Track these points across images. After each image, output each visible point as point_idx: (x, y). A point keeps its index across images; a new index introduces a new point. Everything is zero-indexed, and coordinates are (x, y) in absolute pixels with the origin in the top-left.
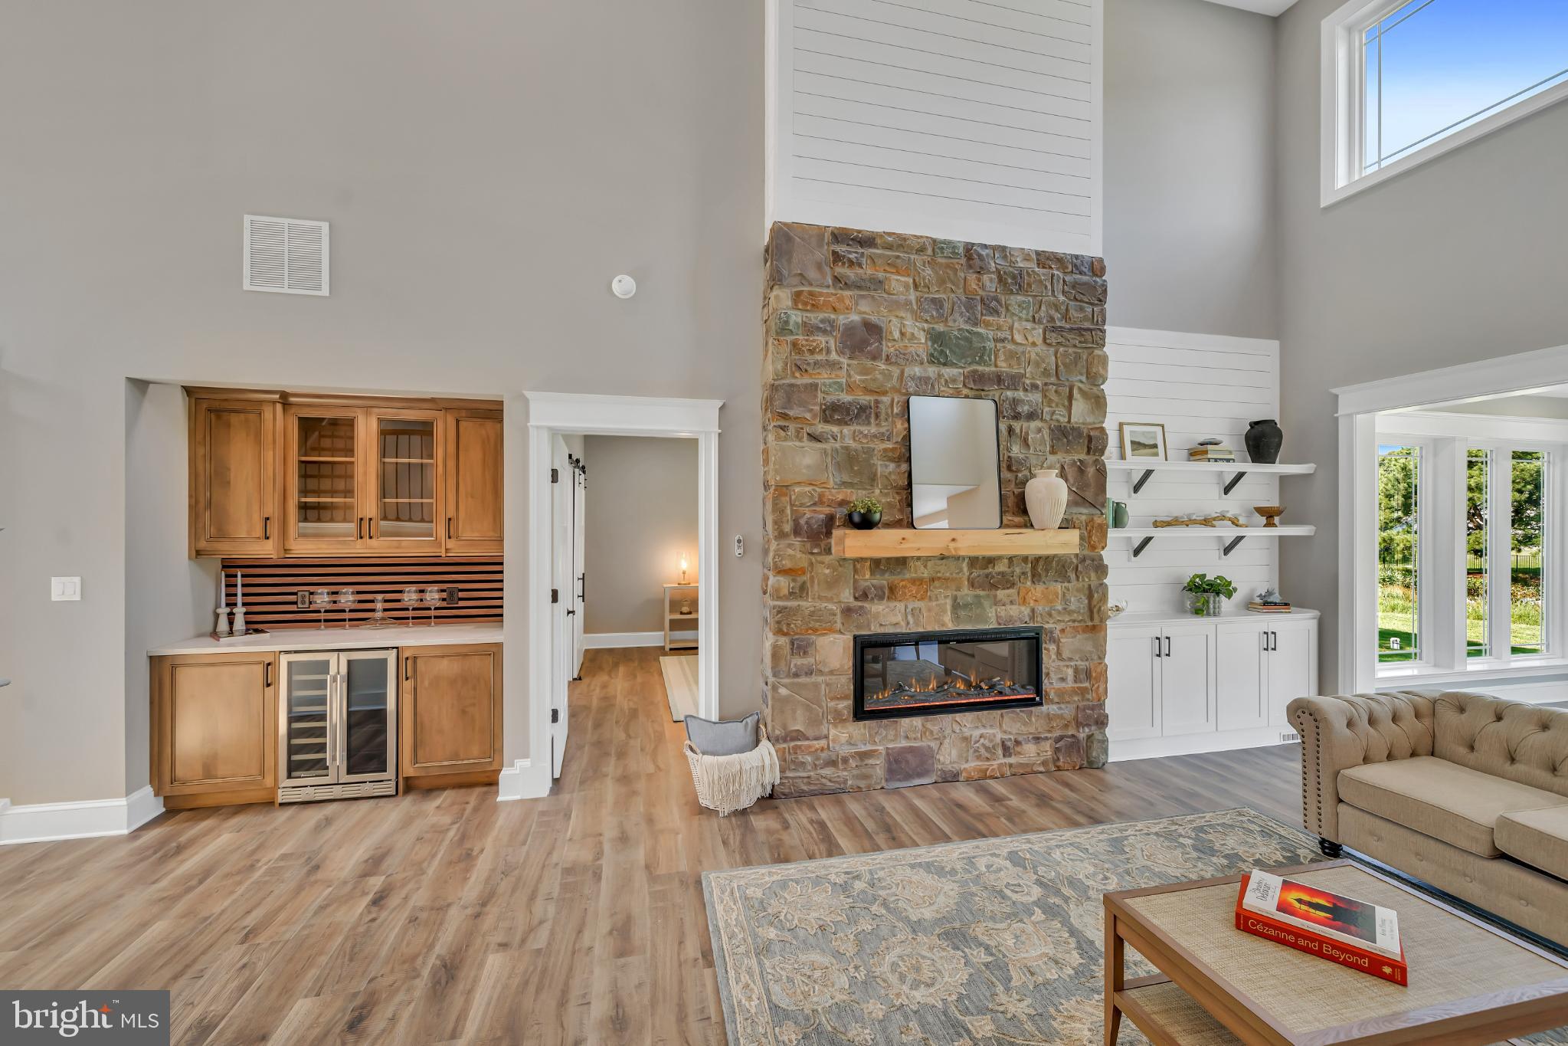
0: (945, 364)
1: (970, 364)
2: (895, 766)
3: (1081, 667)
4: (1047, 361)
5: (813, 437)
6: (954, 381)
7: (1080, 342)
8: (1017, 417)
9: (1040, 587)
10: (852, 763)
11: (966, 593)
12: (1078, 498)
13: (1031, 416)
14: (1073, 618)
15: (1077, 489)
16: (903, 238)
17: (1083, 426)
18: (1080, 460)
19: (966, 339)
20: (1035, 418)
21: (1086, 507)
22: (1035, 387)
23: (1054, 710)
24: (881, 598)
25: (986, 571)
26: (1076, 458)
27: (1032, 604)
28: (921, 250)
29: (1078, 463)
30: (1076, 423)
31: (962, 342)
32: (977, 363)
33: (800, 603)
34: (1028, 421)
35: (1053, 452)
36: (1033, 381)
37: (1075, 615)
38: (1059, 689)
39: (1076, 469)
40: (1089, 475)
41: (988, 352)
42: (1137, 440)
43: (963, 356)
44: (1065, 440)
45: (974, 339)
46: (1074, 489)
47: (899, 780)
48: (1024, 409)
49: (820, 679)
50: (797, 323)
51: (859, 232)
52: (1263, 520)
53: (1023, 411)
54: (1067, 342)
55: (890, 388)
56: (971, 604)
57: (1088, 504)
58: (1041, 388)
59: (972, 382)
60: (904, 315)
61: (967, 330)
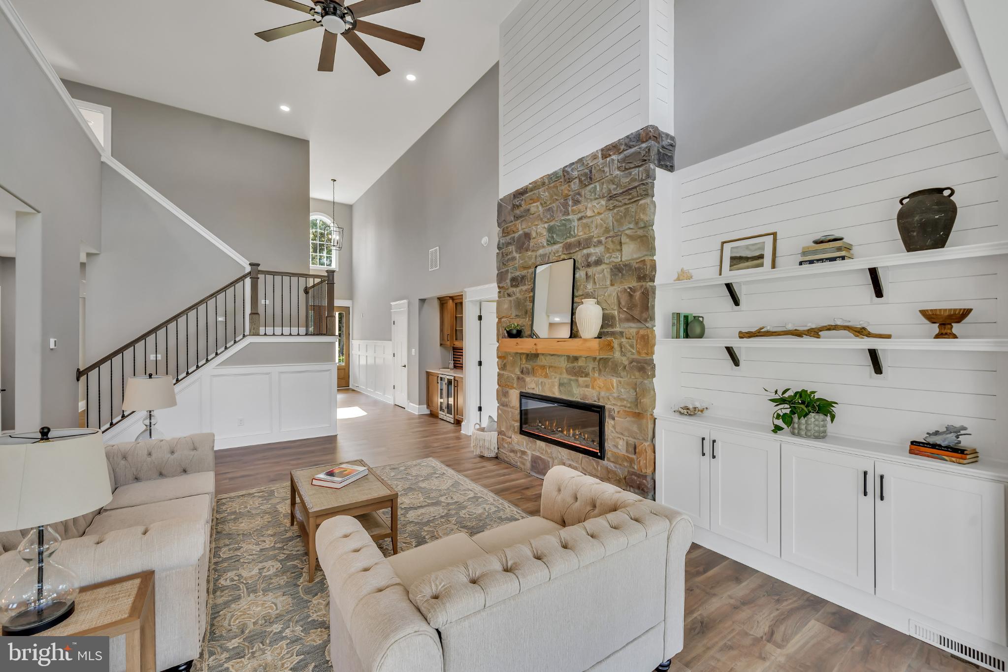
0: (554, 243)
1: (565, 239)
2: (534, 465)
3: (630, 442)
4: (607, 222)
5: (509, 295)
6: (558, 252)
7: (630, 199)
8: (589, 265)
9: (603, 378)
10: (519, 454)
11: (565, 377)
12: (629, 316)
13: (598, 262)
14: (623, 404)
15: (627, 309)
16: (535, 182)
17: (632, 262)
18: (630, 288)
19: (565, 225)
20: (600, 264)
21: (634, 322)
22: (600, 242)
23: (611, 467)
24: (529, 374)
25: (573, 365)
26: (626, 287)
27: (598, 389)
28: (544, 184)
29: (629, 290)
30: (627, 261)
31: (562, 228)
32: (568, 237)
33: (504, 372)
34: (596, 267)
35: (612, 285)
36: (598, 239)
37: (625, 402)
38: (615, 453)
39: (627, 294)
40: (637, 298)
41: (573, 229)
42: (738, 255)
43: (563, 235)
44: (620, 274)
45: (567, 224)
46: (625, 310)
47: (535, 472)
48: (592, 259)
49: (510, 410)
50: (503, 243)
51: (522, 188)
52: (935, 328)
53: (591, 261)
54: (620, 204)
55: (532, 264)
56: (565, 384)
57: (636, 321)
58: (603, 242)
59: (565, 250)
60: (537, 223)
61: (564, 220)
